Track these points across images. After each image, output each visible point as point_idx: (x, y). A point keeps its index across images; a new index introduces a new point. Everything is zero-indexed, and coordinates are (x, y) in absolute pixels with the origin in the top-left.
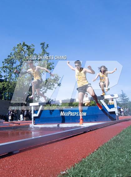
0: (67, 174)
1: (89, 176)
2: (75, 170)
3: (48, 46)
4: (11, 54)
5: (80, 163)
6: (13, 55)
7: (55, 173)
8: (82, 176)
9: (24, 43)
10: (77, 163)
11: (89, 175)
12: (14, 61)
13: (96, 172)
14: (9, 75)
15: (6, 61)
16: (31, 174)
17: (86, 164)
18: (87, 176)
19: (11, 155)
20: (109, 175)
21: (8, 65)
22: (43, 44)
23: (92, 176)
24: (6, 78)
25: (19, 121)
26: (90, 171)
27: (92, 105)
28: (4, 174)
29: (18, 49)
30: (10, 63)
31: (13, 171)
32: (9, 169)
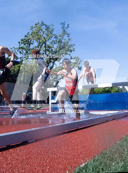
0: (87, 167)
1: (111, 170)
2: (95, 162)
3: (69, 26)
4: (28, 34)
5: (101, 155)
6: (30, 35)
7: (73, 165)
8: (102, 169)
9: (42, 22)
10: (97, 155)
11: (110, 168)
12: (32, 41)
13: (118, 165)
14: (25, 57)
15: (22, 42)
16: (46, 166)
17: (107, 155)
18: (108, 169)
21: (25, 46)
22: (63, 24)
23: (113, 169)
24: (22, 60)
26: (112, 164)
27: (116, 92)
29: (35, 29)
30: (27, 44)
31: (28, 161)
32: (24, 159)
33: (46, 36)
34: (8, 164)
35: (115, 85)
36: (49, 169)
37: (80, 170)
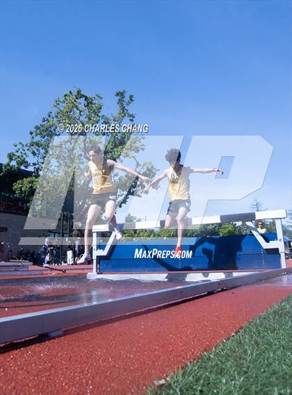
0: (169, 386)
1: (218, 392)
2: (186, 377)
3: (133, 99)
4: (49, 116)
5: (198, 362)
6: (53, 118)
7: (141, 382)
8: (201, 391)
10: (191, 362)
11: (217, 388)
12: (57, 130)
13: (233, 382)
15: (38, 131)
16: (87, 384)
17: (210, 363)
18: (213, 392)
19: (45, 341)
20: (261, 390)
21: (43, 140)
22: (121, 94)
23: (223, 390)
24: (38, 170)
25: (63, 264)
26: (220, 380)
27: (228, 233)
28: (27, 381)
29: (64, 105)
30: (48, 135)
31: (49, 375)
32: (40, 371)
33: (87, 119)
34: (8, 380)
35: (227, 219)
36: (92, 391)
37: (156, 393)
